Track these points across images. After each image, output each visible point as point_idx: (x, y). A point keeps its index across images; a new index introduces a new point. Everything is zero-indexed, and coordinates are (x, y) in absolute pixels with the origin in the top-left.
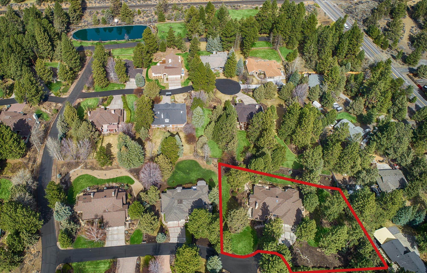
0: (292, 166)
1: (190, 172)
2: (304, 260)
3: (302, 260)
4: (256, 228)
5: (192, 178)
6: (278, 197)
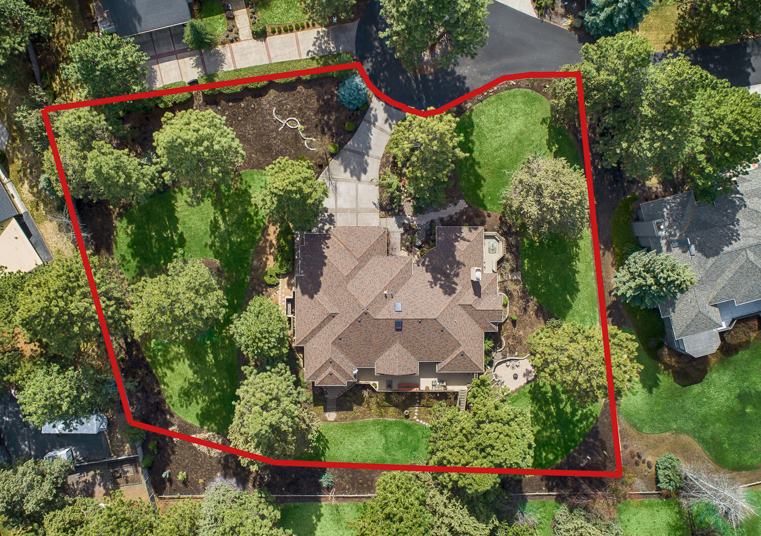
0: (319, 517)
1: (738, 407)
2: (291, 113)
3: (300, 109)
4: (462, 205)
5: (726, 379)
6: (393, 325)
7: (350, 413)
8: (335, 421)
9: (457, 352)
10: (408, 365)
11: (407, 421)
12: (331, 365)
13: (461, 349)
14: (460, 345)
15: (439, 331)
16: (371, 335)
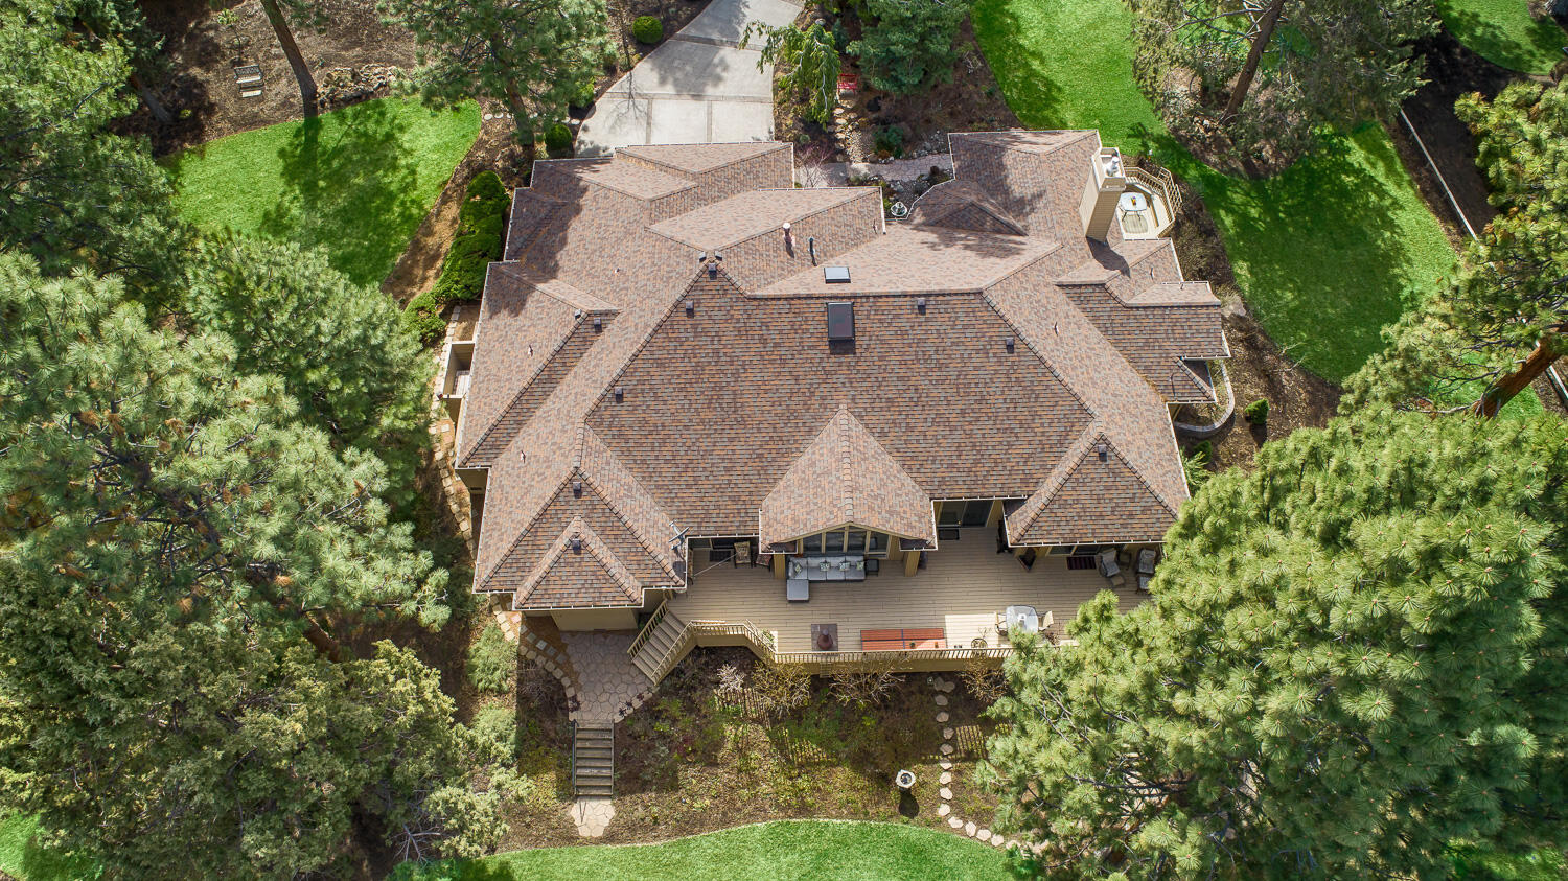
6: (816, 324)
7: (669, 798)
8: (610, 837)
9: (1080, 446)
10: (892, 500)
11: (909, 830)
12: (578, 507)
13: (1094, 430)
14: (1085, 414)
15: (1001, 349)
16: (735, 375)
